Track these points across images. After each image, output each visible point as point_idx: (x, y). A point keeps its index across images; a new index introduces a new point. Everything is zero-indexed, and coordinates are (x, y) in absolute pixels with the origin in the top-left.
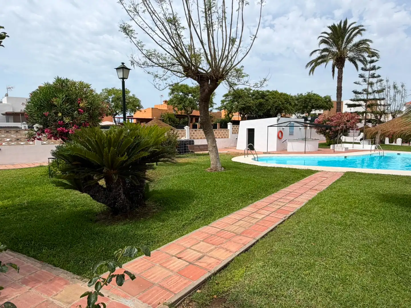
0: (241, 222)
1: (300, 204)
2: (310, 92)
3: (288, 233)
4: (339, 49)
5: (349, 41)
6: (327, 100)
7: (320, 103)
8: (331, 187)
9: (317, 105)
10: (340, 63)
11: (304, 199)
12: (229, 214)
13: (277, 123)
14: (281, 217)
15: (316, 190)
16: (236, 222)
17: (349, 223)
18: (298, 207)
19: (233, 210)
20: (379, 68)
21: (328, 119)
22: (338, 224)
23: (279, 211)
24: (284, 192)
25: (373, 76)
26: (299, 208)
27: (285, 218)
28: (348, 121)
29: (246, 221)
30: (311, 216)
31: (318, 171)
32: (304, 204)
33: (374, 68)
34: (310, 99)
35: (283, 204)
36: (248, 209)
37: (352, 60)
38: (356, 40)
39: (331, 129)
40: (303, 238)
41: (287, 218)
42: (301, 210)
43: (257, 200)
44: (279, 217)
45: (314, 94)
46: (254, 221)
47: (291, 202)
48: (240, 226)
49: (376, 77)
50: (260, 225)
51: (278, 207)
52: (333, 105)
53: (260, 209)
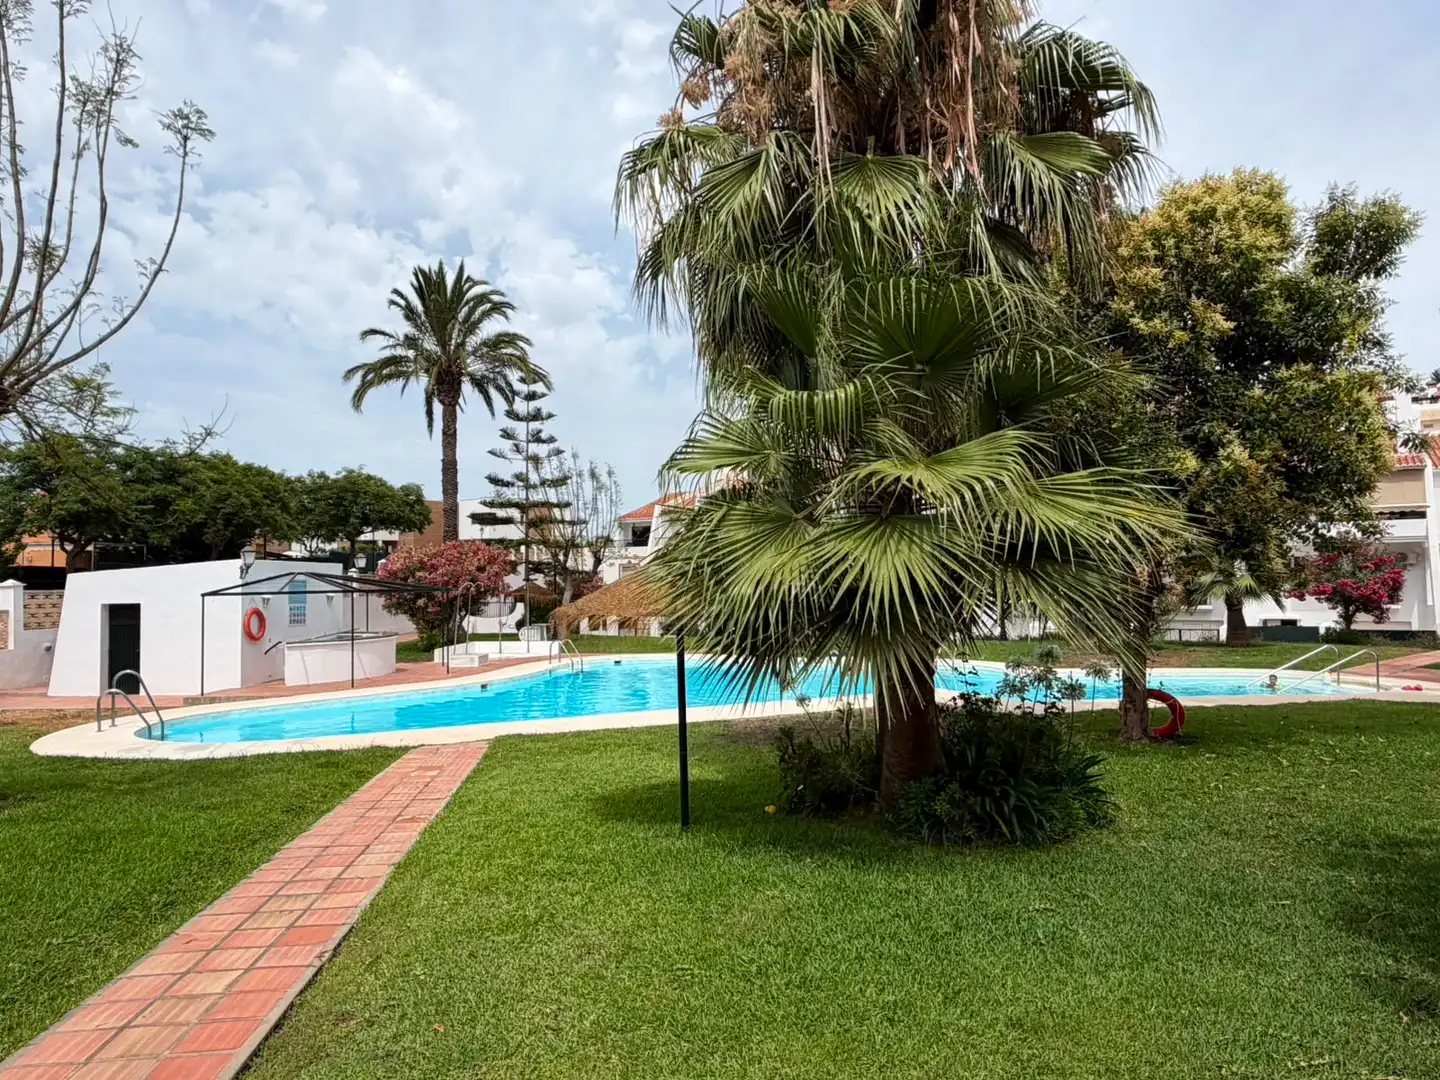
0: (132, 1035)
1: (368, 887)
2: (355, 468)
3: (344, 1017)
4: (443, 343)
5: (471, 327)
6: (412, 498)
7: (392, 508)
8: (458, 803)
9: (381, 512)
10: (446, 387)
11: (377, 866)
12: (59, 1014)
13: (240, 582)
14: (307, 958)
15: (413, 820)
16: (108, 1042)
17: (532, 914)
18: (364, 899)
19: (80, 993)
20: (550, 416)
21: (421, 562)
22: (505, 928)
23: (291, 935)
24: (298, 853)
25: (537, 438)
26: (367, 902)
27: (320, 957)
28: (481, 569)
29: (154, 1025)
30: (414, 923)
31: (406, 749)
32: (380, 885)
33: (536, 416)
34: (356, 494)
35: (301, 904)
36: (155, 966)
37: (480, 384)
38: (491, 327)
39: (431, 598)
40: (403, 1016)
41: (327, 955)
42: (374, 912)
43: (192, 915)
44: (296, 963)
45: (369, 478)
46: (192, 1014)
47: (332, 886)
48: (128, 1056)
49: (544, 442)
50: (222, 1021)
51: (285, 921)
52: (432, 516)
53: (209, 952)
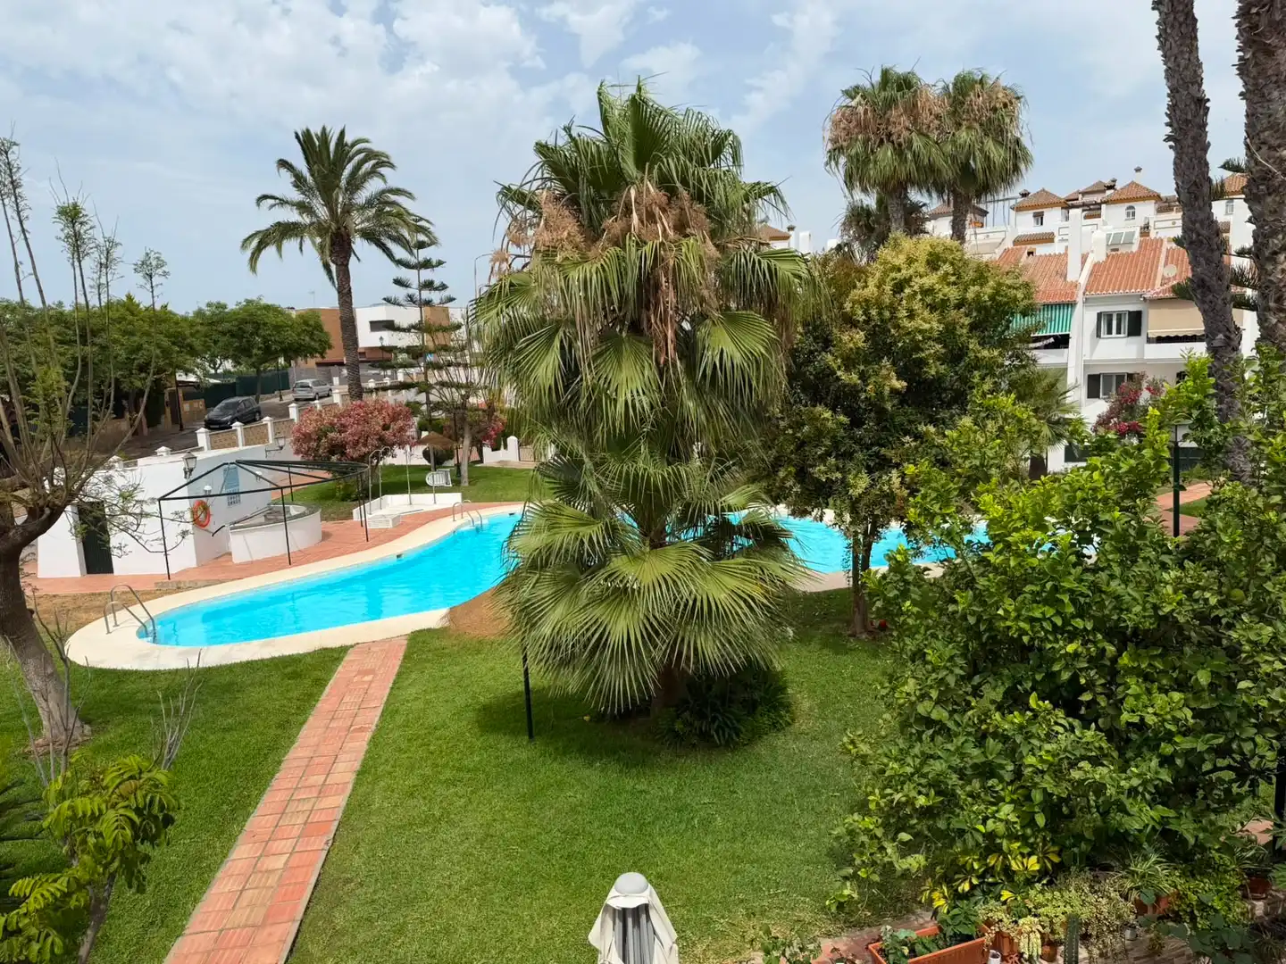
0: (248, 894)
1: (343, 791)
3: (348, 881)
11: (345, 772)
14: (320, 844)
15: (361, 730)
16: (239, 898)
18: (341, 801)
23: (309, 829)
24: (295, 763)
26: (344, 803)
27: (327, 843)
29: (256, 888)
30: (373, 820)
32: (350, 787)
35: (307, 806)
36: (241, 853)
41: (331, 842)
42: (349, 811)
43: (248, 817)
44: (315, 848)
46: (273, 880)
47: (322, 791)
48: (251, 905)
50: (290, 884)
51: (301, 820)
53: (267, 842)
